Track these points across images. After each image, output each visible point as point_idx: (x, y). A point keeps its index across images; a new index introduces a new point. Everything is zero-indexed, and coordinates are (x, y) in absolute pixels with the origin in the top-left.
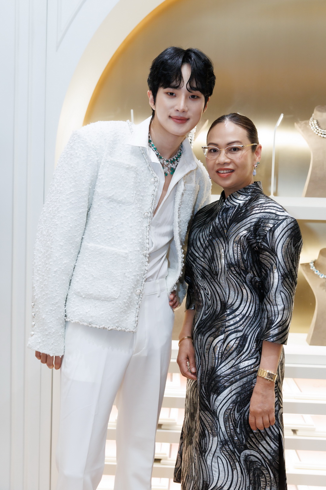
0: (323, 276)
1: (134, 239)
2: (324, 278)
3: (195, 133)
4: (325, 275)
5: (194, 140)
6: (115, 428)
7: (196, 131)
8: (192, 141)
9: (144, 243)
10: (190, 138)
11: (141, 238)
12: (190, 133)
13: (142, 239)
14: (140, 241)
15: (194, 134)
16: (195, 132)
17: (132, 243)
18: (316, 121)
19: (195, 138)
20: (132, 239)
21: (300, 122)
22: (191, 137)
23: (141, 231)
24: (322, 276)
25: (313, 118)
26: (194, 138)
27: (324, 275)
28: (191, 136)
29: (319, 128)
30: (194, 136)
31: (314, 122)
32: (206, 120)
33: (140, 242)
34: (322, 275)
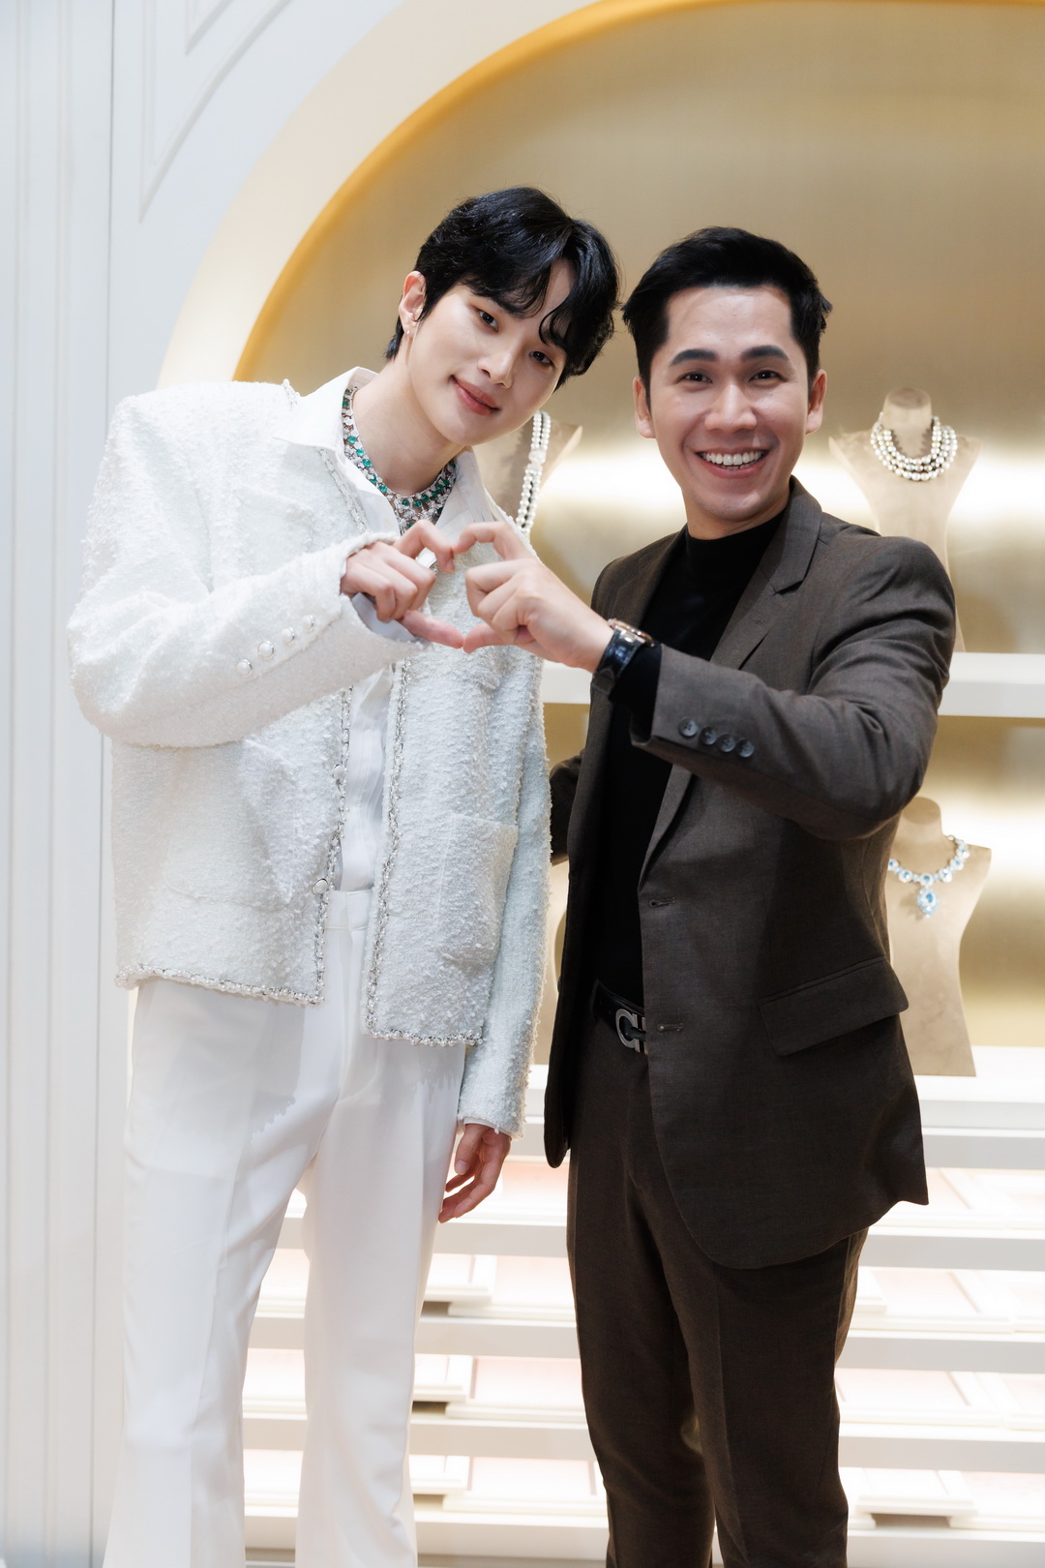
0: (908, 877)
1: (310, 731)
2: (912, 881)
3: (543, 465)
4: (914, 873)
5: (541, 485)
6: (302, 1316)
7: (547, 458)
8: (536, 489)
9: (337, 742)
10: (531, 479)
11: (328, 728)
12: (529, 466)
13: (332, 729)
14: (327, 736)
15: (541, 469)
16: (544, 461)
17: (303, 741)
18: (890, 433)
19: (543, 478)
20: (304, 731)
21: (845, 435)
22: (532, 475)
23: (329, 706)
24: (905, 877)
25: (881, 425)
26: (541, 479)
27: (911, 873)
28: (532, 472)
29: (898, 453)
30: (540, 473)
31: (883, 435)
32: (574, 428)
33: (325, 739)
34: (906, 873)
